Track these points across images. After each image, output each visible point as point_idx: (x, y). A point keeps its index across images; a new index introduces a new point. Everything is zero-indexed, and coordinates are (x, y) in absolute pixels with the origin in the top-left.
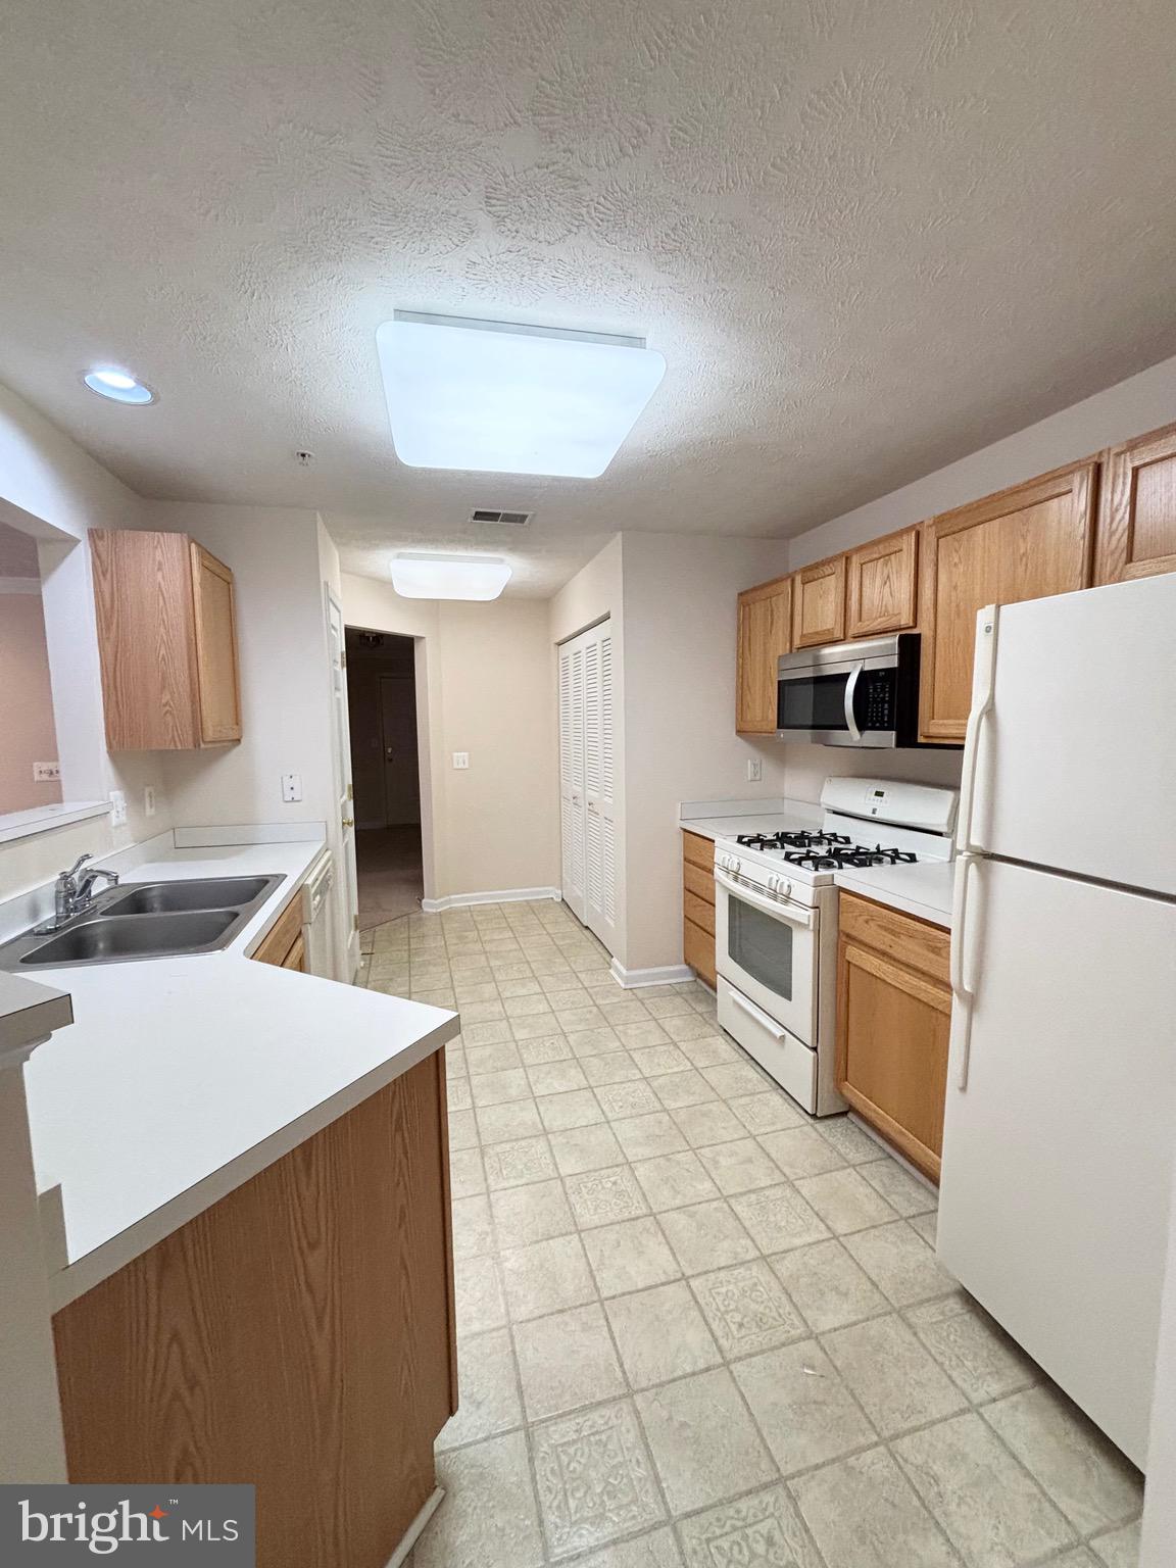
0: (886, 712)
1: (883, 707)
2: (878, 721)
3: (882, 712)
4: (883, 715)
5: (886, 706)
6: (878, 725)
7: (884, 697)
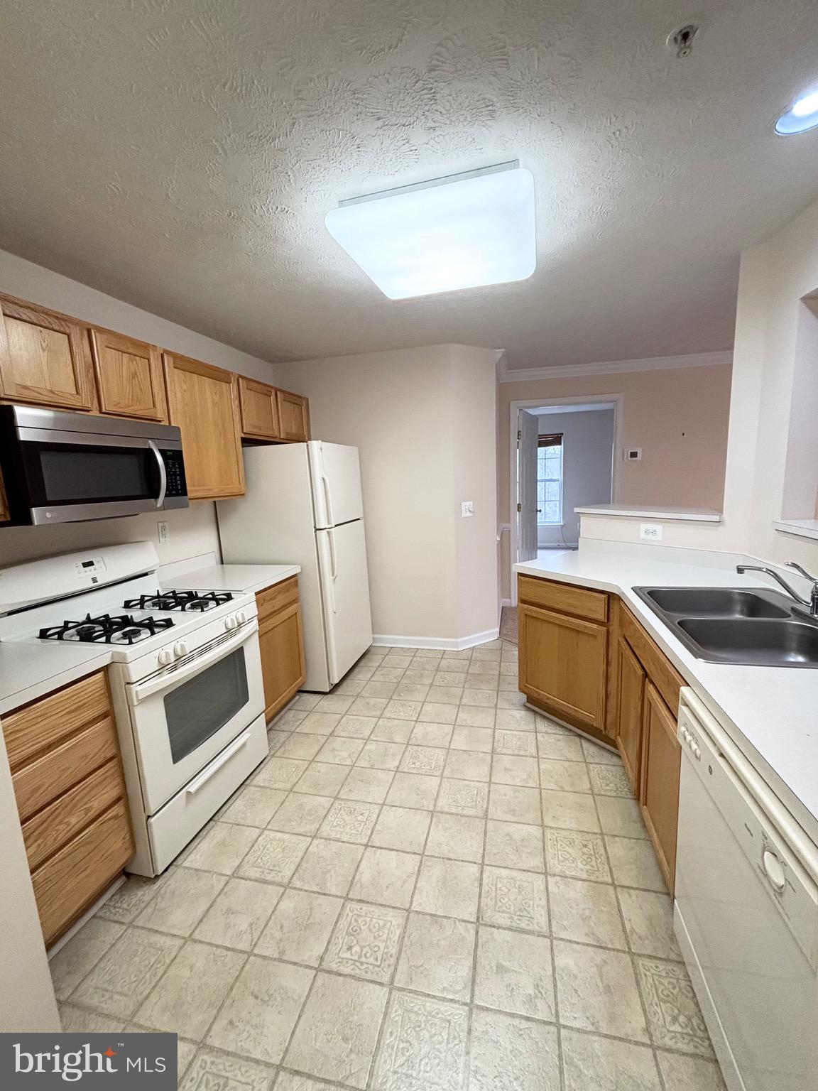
0: (179, 482)
1: (175, 479)
2: (174, 490)
3: (176, 482)
4: (177, 485)
5: (178, 478)
6: (174, 492)
7: (176, 472)
